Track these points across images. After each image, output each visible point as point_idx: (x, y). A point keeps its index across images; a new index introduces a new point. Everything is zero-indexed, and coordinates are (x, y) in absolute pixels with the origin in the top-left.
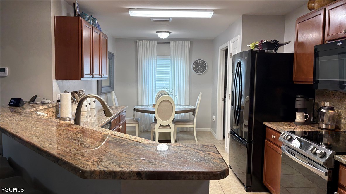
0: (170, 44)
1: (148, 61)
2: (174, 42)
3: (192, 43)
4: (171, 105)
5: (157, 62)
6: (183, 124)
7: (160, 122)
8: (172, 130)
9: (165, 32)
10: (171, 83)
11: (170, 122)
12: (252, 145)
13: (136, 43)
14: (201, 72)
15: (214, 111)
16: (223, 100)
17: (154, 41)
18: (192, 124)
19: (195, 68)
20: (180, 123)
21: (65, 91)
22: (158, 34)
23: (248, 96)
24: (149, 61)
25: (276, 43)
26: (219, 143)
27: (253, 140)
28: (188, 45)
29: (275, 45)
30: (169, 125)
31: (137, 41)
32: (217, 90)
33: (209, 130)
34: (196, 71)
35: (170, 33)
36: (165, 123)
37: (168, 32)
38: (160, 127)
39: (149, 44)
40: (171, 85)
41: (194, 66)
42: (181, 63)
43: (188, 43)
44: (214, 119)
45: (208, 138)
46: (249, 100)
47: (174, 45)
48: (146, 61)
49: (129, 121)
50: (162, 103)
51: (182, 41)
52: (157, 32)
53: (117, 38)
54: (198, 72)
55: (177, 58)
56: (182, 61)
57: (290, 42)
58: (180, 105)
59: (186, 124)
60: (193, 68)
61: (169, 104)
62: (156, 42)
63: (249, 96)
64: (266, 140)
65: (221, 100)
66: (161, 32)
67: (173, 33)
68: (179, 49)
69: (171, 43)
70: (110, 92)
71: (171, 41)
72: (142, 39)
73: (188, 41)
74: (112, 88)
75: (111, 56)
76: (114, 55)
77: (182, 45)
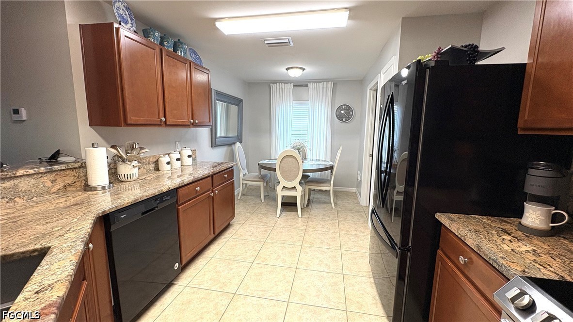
0: (308, 86)
2: (313, 84)
3: (335, 84)
4: (296, 162)
6: (316, 184)
7: (283, 183)
8: (298, 193)
9: (297, 67)
10: (309, 133)
11: (296, 183)
12: (409, 254)
13: (269, 87)
14: (346, 120)
15: (360, 169)
16: (371, 155)
17: (289, 84)
18: (328, 185)
19: (338, 115)
20: (312, 184)
21: (93, 144)
22: (289, 71)
23: (405, 153)
24: (283, 106)
25: (474, 50)
26: (362, 210)
27: (410, 245)
28: (330, 87)
29: (469, 55)
30: (295, 187)
31: (271, 84)
32: (364, 143)
33: (354, 190)
34: (340, 118)
35: (304, 69)
36: (290, 185)
37: (300, 68)
38: (284, 190)
39: (284, 88)
41: (338, 113)
43: (330, 85)
44: (359, 178)
45: (349, 202)
46: (407, 158)
47: (314, 87)
48: (280, 107)
49: (254, 178)
50: (285, 160)
51: (322, 83)
52: (287, 69)
53: (249, 83)
54: (342, 120)
55: (317, 103)
56: (323, 106)
57: (503, 49)
58: (319, 160)
59: (320, 185)
60: (336, 115)
62: (292, 84)
63: (407, 152)
64: (439, 251)
65: (368, 155)
66: (292, 68)
67: (309, 69)
68: (319, 93)
69: (310, 85)
70: (234, 143)
71: (310, 82)
72: (275, 82)
73: (330, 82)
74: (239, 138)
75: (238, 102)
76: (242, 101)
77: (323, 88)
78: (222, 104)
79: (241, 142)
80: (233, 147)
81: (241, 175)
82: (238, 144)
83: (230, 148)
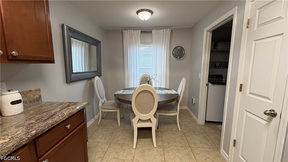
0: (152, 33)
1: (132, 48)
2: (156, 30)
3: (172, 32)
4: (152, 96)
5: (141, 49)
8: (153, 125)
10: (153, 68)
13: (122, 33)
14: (180, 58)
15: (194, 94)
16: (207, 85)
17: (137, 30)
19: (174, 54)
28: (168, 32)
30: (150, 119)
31: (123, 31)
33: (186, 108)
34: (176, 56)
36: (145, 117)
39: (133, 33)
40: (153, 69)
41: (174, 53)
42: (162, 50)
43: (169, 31)
44: (194, 102)
47: (156, 33)
50: (141, 95)
51: (163, 29)
53: (106, 30)
54: (177, 58)
55: (158, 45)
56: (163, 48)
60: (173, 54)
61: (150, 95)
62: (140, 31)
65: (205, 85)
68: (160, 37)
70: (94, 77)
71: (153, 29)
72: (127, 29)
73: (169, 29)
74: (99, 73)
75: (97, 43)
76: (100, 42)
77: (163, 33)
78: (85, 44)
79: (100, 76)
80: (93, 80)
81: (100, 104)
82: (97, 78)
83: (89, 82)
